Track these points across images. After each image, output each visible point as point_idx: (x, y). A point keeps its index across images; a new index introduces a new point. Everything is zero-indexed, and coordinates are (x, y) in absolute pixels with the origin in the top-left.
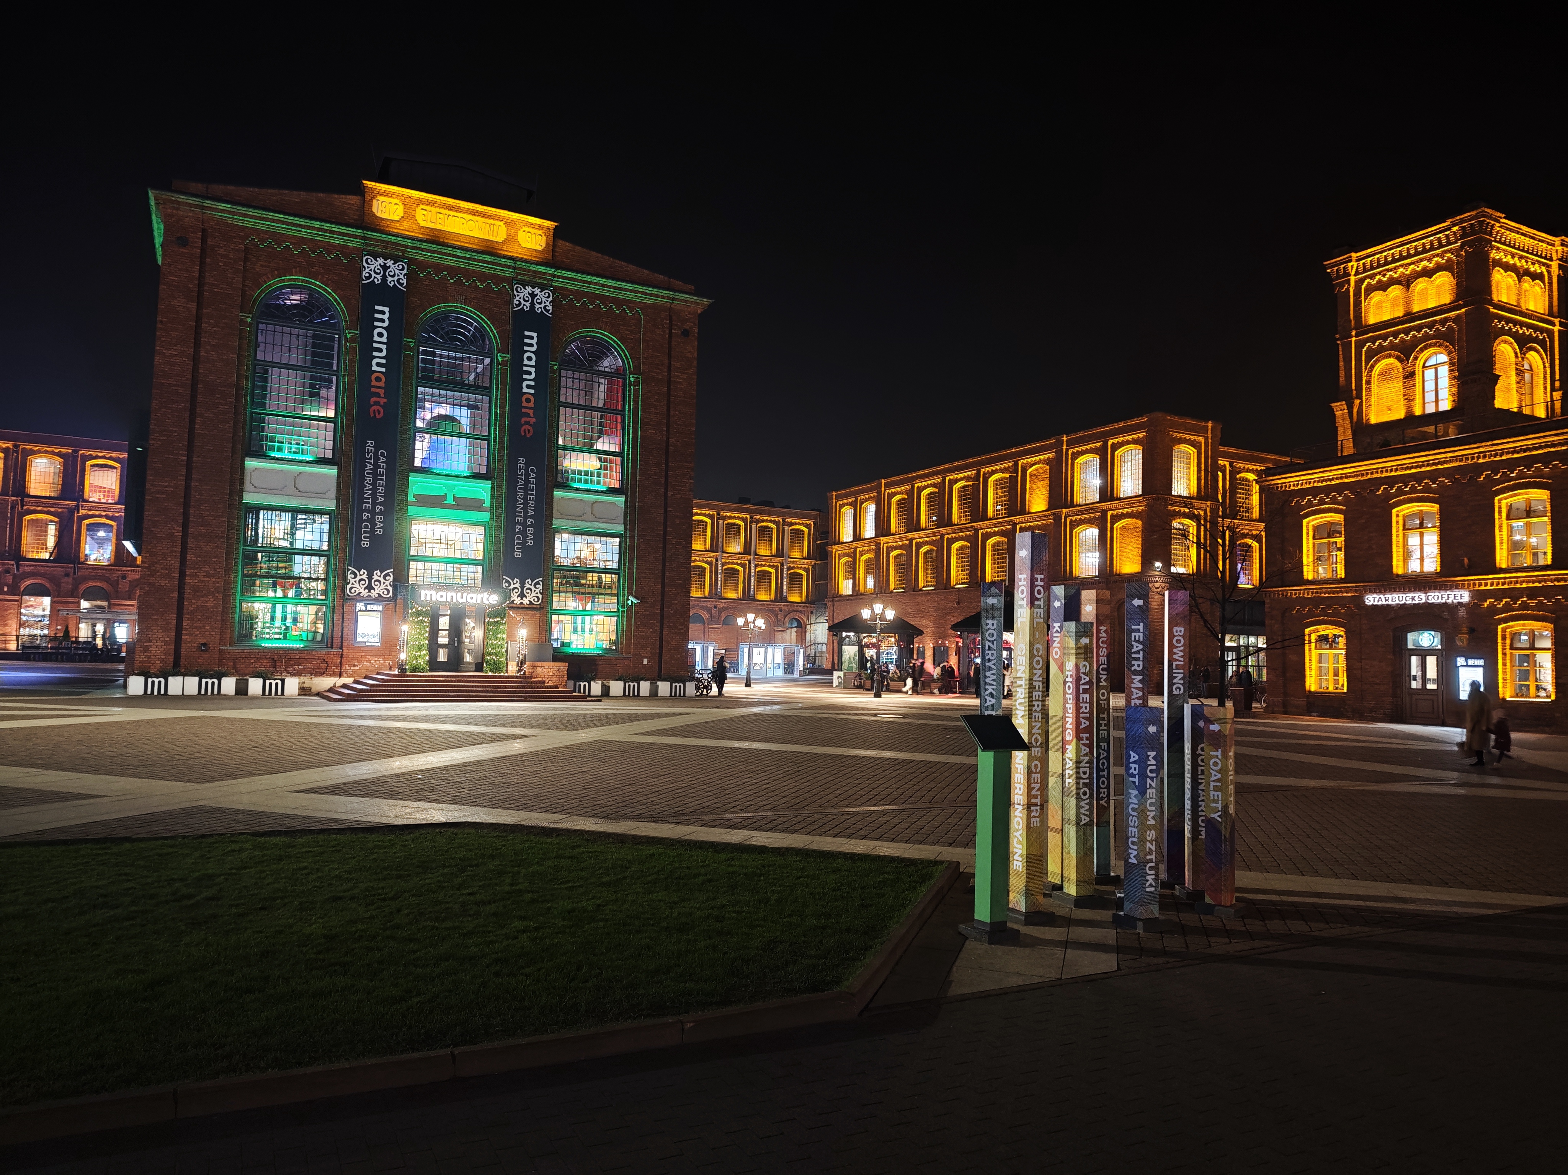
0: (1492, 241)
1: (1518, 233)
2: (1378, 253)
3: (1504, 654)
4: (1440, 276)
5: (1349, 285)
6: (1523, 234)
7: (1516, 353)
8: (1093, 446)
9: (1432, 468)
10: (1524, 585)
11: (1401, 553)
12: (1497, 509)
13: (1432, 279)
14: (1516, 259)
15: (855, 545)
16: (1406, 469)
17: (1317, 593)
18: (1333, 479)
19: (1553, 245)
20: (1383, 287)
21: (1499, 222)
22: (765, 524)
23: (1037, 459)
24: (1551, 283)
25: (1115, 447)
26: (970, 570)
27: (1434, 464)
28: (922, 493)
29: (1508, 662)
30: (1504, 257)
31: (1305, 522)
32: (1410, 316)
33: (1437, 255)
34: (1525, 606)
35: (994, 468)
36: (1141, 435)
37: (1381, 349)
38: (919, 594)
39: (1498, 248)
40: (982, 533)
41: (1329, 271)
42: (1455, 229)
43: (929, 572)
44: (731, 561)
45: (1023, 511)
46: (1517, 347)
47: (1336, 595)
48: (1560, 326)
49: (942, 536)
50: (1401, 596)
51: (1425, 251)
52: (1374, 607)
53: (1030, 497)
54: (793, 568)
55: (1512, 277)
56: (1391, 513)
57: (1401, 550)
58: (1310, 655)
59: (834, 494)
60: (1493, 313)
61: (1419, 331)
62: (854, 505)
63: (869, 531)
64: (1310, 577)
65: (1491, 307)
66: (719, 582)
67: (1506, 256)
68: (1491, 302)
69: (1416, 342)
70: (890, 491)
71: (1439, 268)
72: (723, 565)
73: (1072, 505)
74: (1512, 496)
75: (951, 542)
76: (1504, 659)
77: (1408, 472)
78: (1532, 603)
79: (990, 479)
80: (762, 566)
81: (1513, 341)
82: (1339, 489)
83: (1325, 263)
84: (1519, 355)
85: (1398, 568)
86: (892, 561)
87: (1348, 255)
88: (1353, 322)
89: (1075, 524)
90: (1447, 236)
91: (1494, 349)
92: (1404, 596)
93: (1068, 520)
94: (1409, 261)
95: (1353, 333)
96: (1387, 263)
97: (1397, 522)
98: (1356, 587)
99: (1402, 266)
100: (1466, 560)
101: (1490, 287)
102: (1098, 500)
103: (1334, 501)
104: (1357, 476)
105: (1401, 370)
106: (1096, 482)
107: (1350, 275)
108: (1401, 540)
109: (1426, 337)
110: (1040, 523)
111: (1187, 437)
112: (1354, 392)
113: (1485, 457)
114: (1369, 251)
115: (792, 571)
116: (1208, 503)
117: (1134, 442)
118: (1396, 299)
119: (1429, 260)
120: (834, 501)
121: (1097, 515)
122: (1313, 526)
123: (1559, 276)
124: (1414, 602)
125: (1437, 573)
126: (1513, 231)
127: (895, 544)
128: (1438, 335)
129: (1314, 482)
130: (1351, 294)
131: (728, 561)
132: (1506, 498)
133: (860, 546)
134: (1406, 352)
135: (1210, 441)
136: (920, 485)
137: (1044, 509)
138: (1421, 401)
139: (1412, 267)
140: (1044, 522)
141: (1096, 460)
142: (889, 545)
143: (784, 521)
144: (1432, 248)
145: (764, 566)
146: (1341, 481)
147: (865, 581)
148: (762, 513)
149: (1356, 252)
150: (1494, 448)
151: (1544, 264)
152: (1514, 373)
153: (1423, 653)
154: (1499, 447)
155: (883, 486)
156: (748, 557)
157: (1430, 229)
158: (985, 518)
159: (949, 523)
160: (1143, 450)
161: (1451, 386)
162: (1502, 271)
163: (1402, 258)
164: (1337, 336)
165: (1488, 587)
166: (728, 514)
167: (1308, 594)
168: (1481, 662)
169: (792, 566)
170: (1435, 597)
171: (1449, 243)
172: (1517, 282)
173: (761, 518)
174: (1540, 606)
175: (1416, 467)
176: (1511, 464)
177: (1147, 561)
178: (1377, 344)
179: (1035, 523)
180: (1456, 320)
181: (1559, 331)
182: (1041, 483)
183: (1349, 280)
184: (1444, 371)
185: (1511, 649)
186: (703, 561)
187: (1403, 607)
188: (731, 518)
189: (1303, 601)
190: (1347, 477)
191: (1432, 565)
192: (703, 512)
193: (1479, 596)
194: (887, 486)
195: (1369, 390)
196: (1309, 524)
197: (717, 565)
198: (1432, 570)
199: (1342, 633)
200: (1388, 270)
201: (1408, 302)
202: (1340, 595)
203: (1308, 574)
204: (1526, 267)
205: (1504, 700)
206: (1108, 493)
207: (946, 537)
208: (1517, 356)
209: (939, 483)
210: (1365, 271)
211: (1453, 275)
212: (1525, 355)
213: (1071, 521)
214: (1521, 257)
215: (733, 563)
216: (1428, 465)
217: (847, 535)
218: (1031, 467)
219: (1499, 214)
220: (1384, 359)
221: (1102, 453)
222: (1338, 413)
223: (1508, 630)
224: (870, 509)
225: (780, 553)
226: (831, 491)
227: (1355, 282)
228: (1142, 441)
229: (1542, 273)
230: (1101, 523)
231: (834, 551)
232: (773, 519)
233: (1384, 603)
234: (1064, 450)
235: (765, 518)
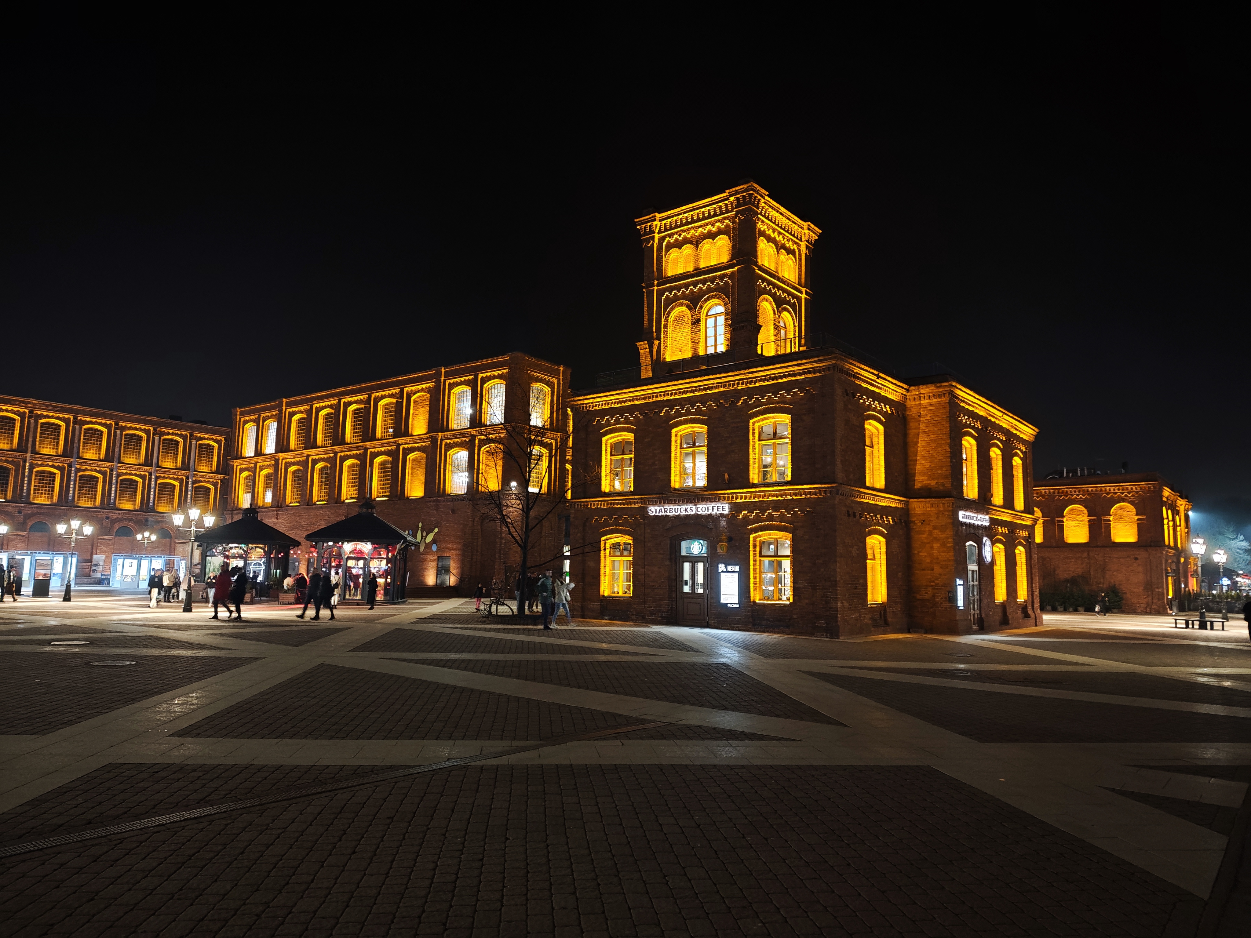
0: (758, 214)
1: (778, 212)
2: (676, 215)
3: (755, 561)
4: (720, 239)
5: (654, 241)
6: (781, 214)
7: (774, 311)
8: (466, 378)
9: (703, 393)
10: (770, 499)
11: (678, 469)
12: (751, 431)
13: (715, 241)
14: (776, 233)
15: (255, 460)
16: (683, 393)
17: (611, 504)
18: (626, 401)
19: (802, 228)
20: (679, 245)
21: (764, 198)
22: (170, 437)
23: (420, 387)
24: (800, 259)
25: (484, 381)
26: (359, 486)
27: (705, 389)
28: (320, 413)
29: (758, 567)
30: (766, 230)
31: (604, 439)
32: (698, 271)
33: (719, 221)
34: (770, 518)
35: (383, 393)
36: (504, 371)
37: (676, 298)
38: (312, 508)
39: (763, 222)
40: (371, 452)
41: (638, 227)
42: (732, 199)
43: (323, 487)
44: (129, 472)
45: (407, 434)
46: (775, 306)
47: (626, 506)
48: (806, 294)
49: (336, 454)
50: (677, 507)
51: (710, 216)
52: (656, 517)
53: (413, 421)
54: (200, 481)
55: (772, 248)
56: (671, 432)
57: (678, 467)
58: (605, 562)
59: (238, 410)
60: (758, 273)
61: (704, 284)
62: (257, 422)
63: (270, 447)
64: (607, 490)
65: (756, 268)
66: (113, 493)
67: (769, 229)
68: (756, 263)
69: (702, 293)
70: (291, 410)
71: (720, 232)
72: (118, 475)
73: (447, 429)
74: (763, 420)
75: (343, 459)
76: (755, 565)
77: (684, 396)
78: (776, 514)
79: (380, 403)
80: (164, 478)
81: (772, 300)
82: (631, 409)
83: (636, 220)
84: (776, 312)
85: (675, 482)
86: (289, 476)
87: (653, 214)
88: (655, 274)
89: (449, 447)
90: (726, 205)
91: (758, 304)
92: (679, 507)
93: (444, 442)
94: (698, 224)
95: (656, 283)
96: (682, 225)
97: (676, 441)
98: (641, 498)
99: (693, 228)
100: (726, 476)
101: (756, 252)
102: (469, 426)
103: (627, 421)
104: (645, 398)
105: (690, 317)
106: (468, 411)
107: (654, 233)
108: (678, 458)
109: (709, 290)
110: (419, 445)
111: (543, 376)
112: (655, 334)
113: (743, 384)
114: (669, 213)
115: (197, 485)
116: (559, 434)
117: (500, 377)
118: (688, 256)
119: (713, 225)
120: (238, 417)
121: (467, 439)
122: (611, 443)
123: (806, 254)
124: (687, 513)
125: (704, 487)
126: (774, 209)
127: (293, 460)
128: (718, 289)
129: (612, 403)
130: (655, 249)
131: (125, 471)
132: (758, 421)
133: (260, 460)
134: (694, 302)
135: (561, 382)
136: (318, 405)
137: (424, 432)
138: (704, 344)
139: (700, 229)
140: (423, 444)
141: (466, 390)
142: (288, 460)
143: (191, 435)
144: (715, 215)
145: (167, 478)
146: (633, 403)
147: (264, 495)
148: (166, 425)
149: (659, 213)
150: (750, 376)
151: (796, 243)
152: (772, 327)
153: (694, 560)
154: (754, 375)
155: (284, 405)
156: (149, 468)
157: (714, 198)
158: (373, 438)
159: (342, 442)
160: (506, 385)
161: (726, 333)
162: (765, 241)
163: (693, 221)
164: (643, 285)
165: (743, 500)
166: (129, 425)
167: (604, 505)
168: (736, 568)
169: (199, 479)
170: (703, 509)
171: (727, 211)
172: (776, 253)
173: (167, 431)
174: (782, 518)
175: (691, 391)
176: (762, 391)
177: (505, 482)
178: (673, 293)
179: (416, 445)
180: (731, 276)
181: (805, 298)
182: (423, 409)
183: (654, 236)
184: (721, 320)
185: (760, 556)
186: (96, 471)
187: (678, 517)
188: (131, 428)
189: (599, 512)
190: (637, 400)
191: (701, 482)
192: (98, 421)
193: (736, 507)
194: (289, 405)
195: (666, 332)
196: (608, 441)
197: (111, 475)
198: (702, 485)
199: (631, 542)
200: (683, 231)
201: (697, 260)
202: (629, 506)
203: (605, 487)
204: (783, 242)
205: (754, 602)
206: (476, 421)
207: (339, 455)
208: (774, 314)
209: (335, 405)
210: (666, 230)
211: (729, 238)
212: (780, 314)
213: (446, 444)
214: (780, 233)
215: (130, 474)
216: (700, 390)
217: (249, 450)
218: (415, 394)
219: (763, 191)
220: (678, 307)
221: (473, 384)
222: (642, 351)
223: (758, 539)
224: (272, 427)
225: (185, 466)
226: (235, 407)
227: (659, 239)
228: (505, 377)
229: (794, 249)
230: (470, 446)
231: (235, 465)
232: (179, 433)
233: (664, 514)
234: (442, 381)
235: (171, 431)
